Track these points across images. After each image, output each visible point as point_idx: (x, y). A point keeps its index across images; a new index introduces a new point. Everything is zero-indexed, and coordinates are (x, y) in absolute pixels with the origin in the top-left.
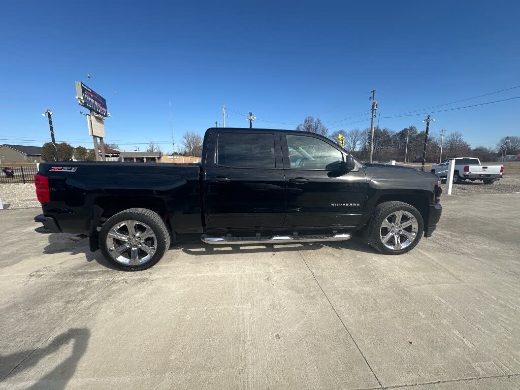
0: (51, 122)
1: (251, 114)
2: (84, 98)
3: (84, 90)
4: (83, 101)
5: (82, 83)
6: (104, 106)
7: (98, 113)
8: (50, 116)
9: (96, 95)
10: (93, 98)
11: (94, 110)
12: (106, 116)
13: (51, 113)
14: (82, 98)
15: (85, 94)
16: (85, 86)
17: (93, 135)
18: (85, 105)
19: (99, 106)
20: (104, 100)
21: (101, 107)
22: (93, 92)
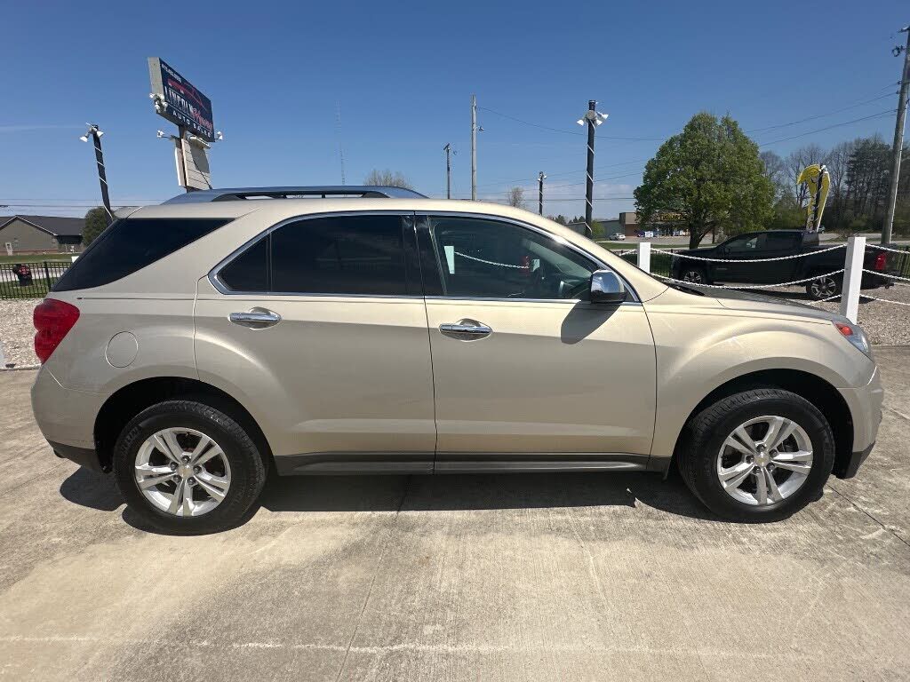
0: (99, 156)
1: (592, 106)
2: (167, 97)
3: (166, 78)
4: (165, 104)
5: (162, 62)
6: (208, 116)
7: (195, 133)
8: (97, 139)
9: (190, 90)
10: (185, 96)
11: (187, 126)
12: (212, 139)
13: (99, 134)
14: (162, 97)
15: (168, 87)
16: (169, 68)
17: (186, 187)
18: (168, 114)
19: (198, 115)
20: (207, 102)
21: (201, 119)
22: (184, 84)
